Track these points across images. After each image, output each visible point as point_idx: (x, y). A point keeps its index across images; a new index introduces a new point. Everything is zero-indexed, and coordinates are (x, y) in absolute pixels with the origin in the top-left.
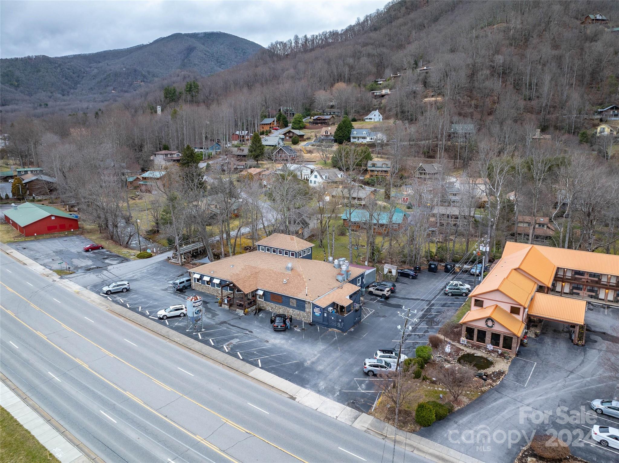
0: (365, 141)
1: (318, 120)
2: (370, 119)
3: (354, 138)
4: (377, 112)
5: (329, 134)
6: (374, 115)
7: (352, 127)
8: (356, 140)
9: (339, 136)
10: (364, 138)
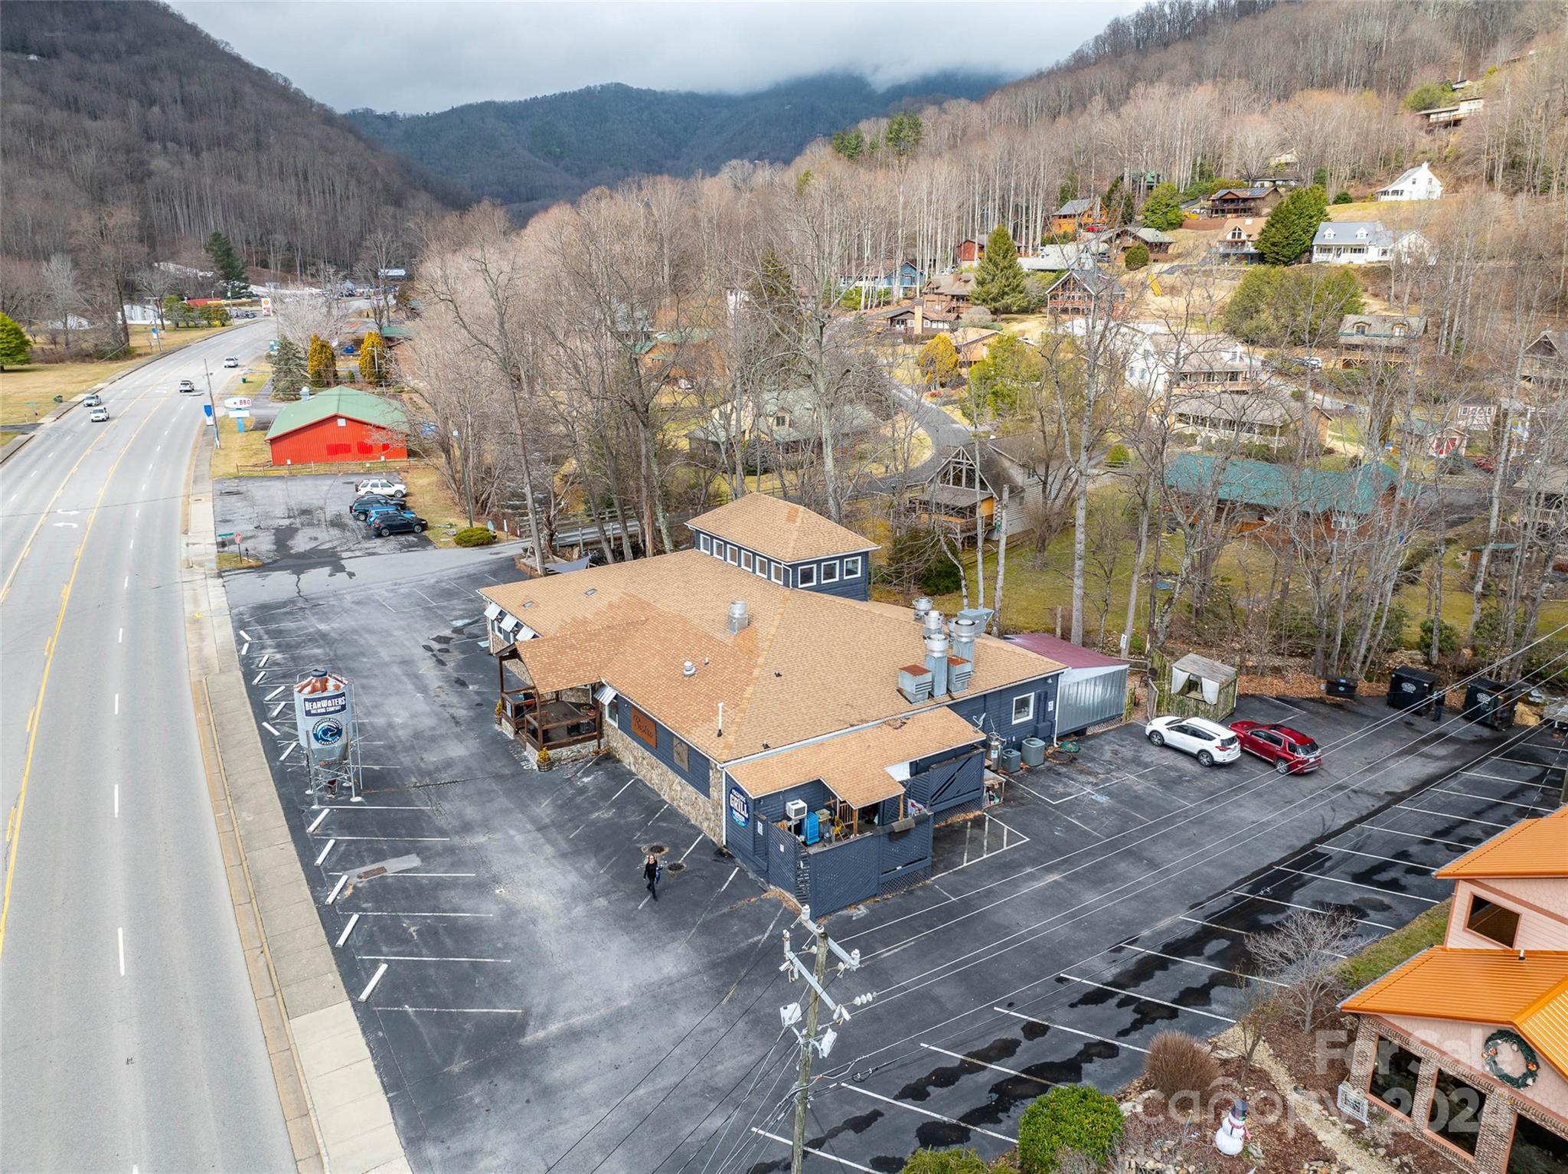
0: (1359, 260)
1: (1226, 201)
2: (1396, 192)
3: (1326, 249)
4: (1424, 173)
5: (1244, 237)
6: (1410, 180)
7: (1322, 215)
8: (1330, 257)
9: (1274, 244)
10: (1358, 250)
